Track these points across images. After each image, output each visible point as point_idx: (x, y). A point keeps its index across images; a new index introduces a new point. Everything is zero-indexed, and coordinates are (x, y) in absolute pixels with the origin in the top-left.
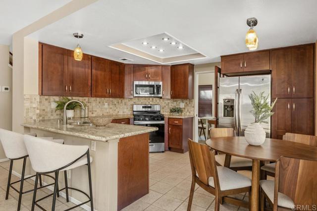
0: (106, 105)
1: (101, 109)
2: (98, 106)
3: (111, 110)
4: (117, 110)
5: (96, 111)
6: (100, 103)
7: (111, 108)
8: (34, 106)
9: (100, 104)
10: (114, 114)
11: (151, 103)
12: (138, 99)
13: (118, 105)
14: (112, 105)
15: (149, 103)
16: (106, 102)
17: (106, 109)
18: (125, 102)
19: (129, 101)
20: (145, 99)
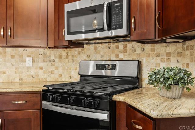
0: (29, 62)
1: (17, 69)
2: (9, 65)
3: (41, 72)
4: (56, 72)
5: (4, 73)
6: (13, 57)
7: (41, 68)
9: (13, 60)
11: (121, 56)
12: (95, 48)
13: (60, 61)
14: (44, 61)
15: (117, 56)
16: (29, 56)
17: (29, 69)
18: (73, 56)
19: (79, 53)
20: (109, 48)
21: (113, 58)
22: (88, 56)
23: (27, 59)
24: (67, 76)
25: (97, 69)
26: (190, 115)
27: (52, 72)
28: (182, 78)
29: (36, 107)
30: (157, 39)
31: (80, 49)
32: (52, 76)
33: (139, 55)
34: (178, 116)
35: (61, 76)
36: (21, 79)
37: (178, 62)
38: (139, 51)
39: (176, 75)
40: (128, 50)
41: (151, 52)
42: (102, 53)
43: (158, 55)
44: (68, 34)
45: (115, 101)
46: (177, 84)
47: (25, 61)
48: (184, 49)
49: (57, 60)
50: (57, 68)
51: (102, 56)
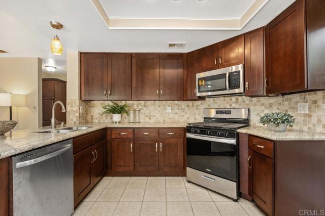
0: (169, 110)
1: (162, 114)
2: (157, 111)
3: (176, 116)
4: (185, 116)
5: (154, 116)
6: (159, 106)
7: (176, 113)
8: (74, 109)
9: (159, 108)
10: (181, 121)
11: (234, 105)
12: (214, 100)
13: (188, 109)
14: (178, 109)
15: (231, 105)
16: (169, 106)
17: (169, 114)
18: (197, 106)
19: (202, 104)
20: (224, 100)
21: (228, 106)
22: (209, 106)
23: (168, 108)
24: (193, 118)
25: (217, 114)
26: (296, 140)
27: (183, 116)
28: (287, 119)
29: (181, 137)
30: (265, 94)
31: (202, 101)
32: (183, 118)
33: (248, 105)
34: (289, 140)
35: (188, 118)
36: (164, 120)
37: (278, 109)
38: (247, 102)
39: (282, 117)
40: (239, 101)
41: (257, 102)
42: (219, 104)
43: (263, 105)
44: (199, 92)
45: (239, 133)
46: (283, 122)
47: (167, 109)
48: (283, 101)
49: (186, 108)
50: (186, 113)
51: (219, 105)
